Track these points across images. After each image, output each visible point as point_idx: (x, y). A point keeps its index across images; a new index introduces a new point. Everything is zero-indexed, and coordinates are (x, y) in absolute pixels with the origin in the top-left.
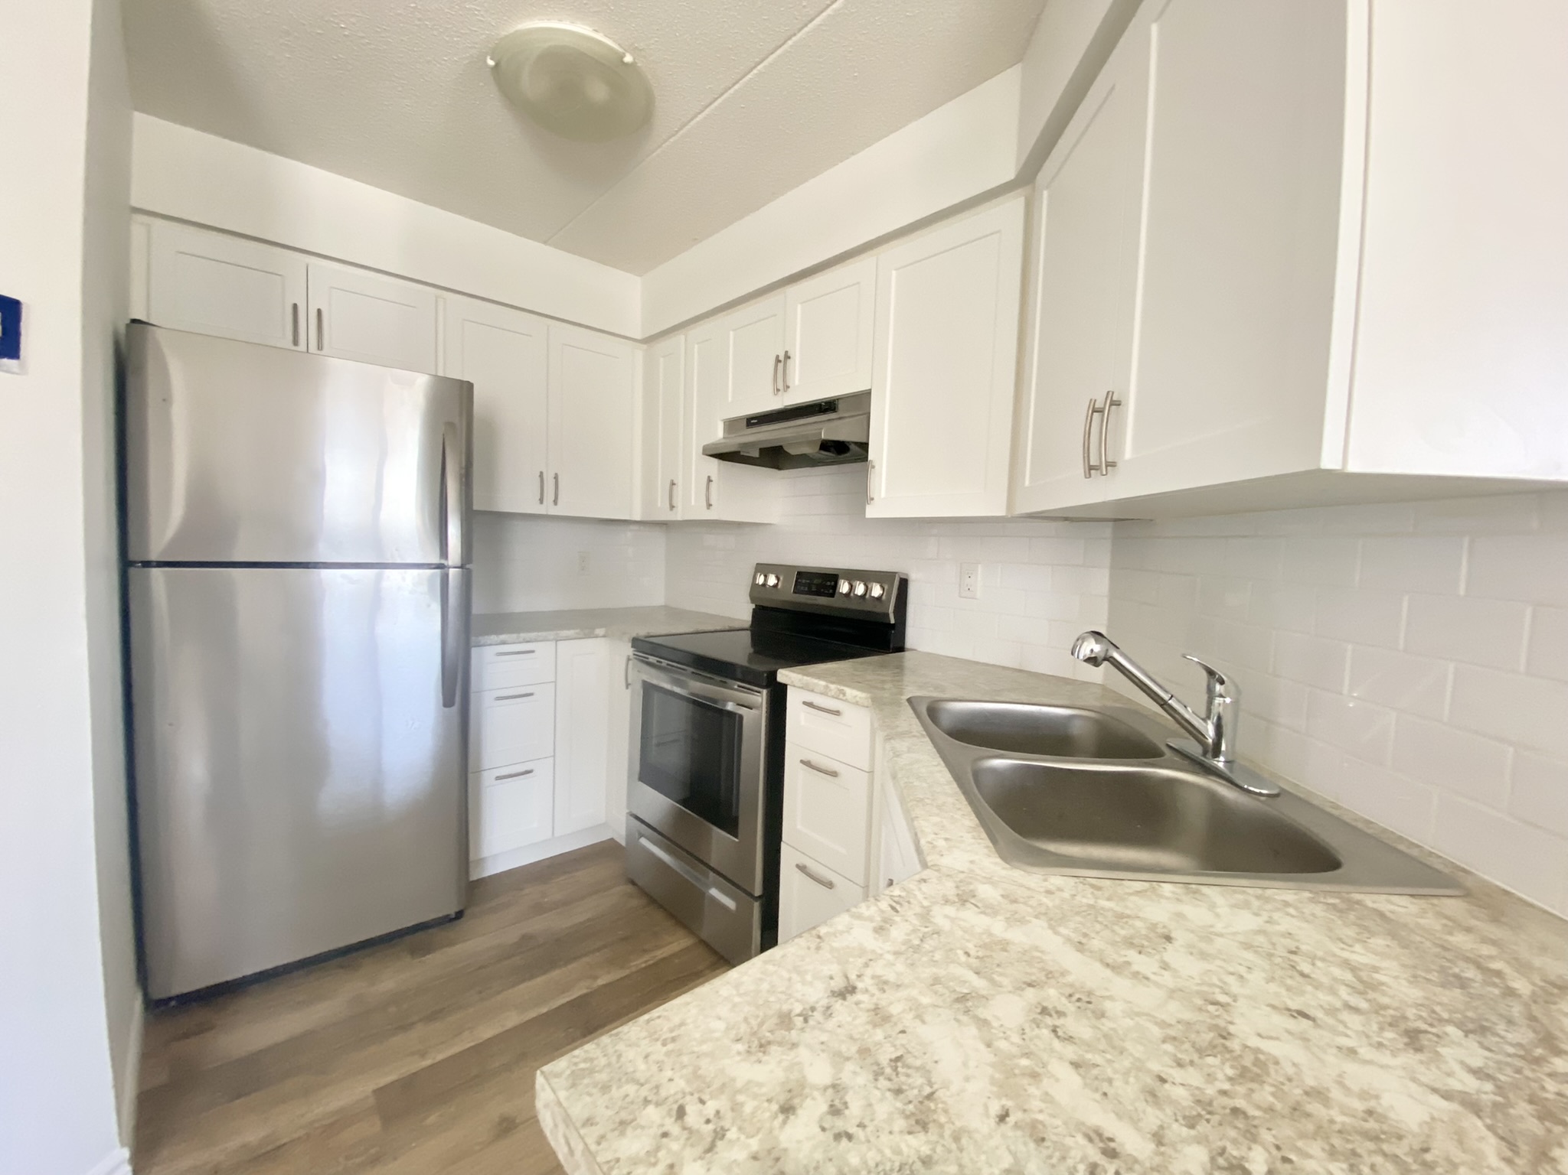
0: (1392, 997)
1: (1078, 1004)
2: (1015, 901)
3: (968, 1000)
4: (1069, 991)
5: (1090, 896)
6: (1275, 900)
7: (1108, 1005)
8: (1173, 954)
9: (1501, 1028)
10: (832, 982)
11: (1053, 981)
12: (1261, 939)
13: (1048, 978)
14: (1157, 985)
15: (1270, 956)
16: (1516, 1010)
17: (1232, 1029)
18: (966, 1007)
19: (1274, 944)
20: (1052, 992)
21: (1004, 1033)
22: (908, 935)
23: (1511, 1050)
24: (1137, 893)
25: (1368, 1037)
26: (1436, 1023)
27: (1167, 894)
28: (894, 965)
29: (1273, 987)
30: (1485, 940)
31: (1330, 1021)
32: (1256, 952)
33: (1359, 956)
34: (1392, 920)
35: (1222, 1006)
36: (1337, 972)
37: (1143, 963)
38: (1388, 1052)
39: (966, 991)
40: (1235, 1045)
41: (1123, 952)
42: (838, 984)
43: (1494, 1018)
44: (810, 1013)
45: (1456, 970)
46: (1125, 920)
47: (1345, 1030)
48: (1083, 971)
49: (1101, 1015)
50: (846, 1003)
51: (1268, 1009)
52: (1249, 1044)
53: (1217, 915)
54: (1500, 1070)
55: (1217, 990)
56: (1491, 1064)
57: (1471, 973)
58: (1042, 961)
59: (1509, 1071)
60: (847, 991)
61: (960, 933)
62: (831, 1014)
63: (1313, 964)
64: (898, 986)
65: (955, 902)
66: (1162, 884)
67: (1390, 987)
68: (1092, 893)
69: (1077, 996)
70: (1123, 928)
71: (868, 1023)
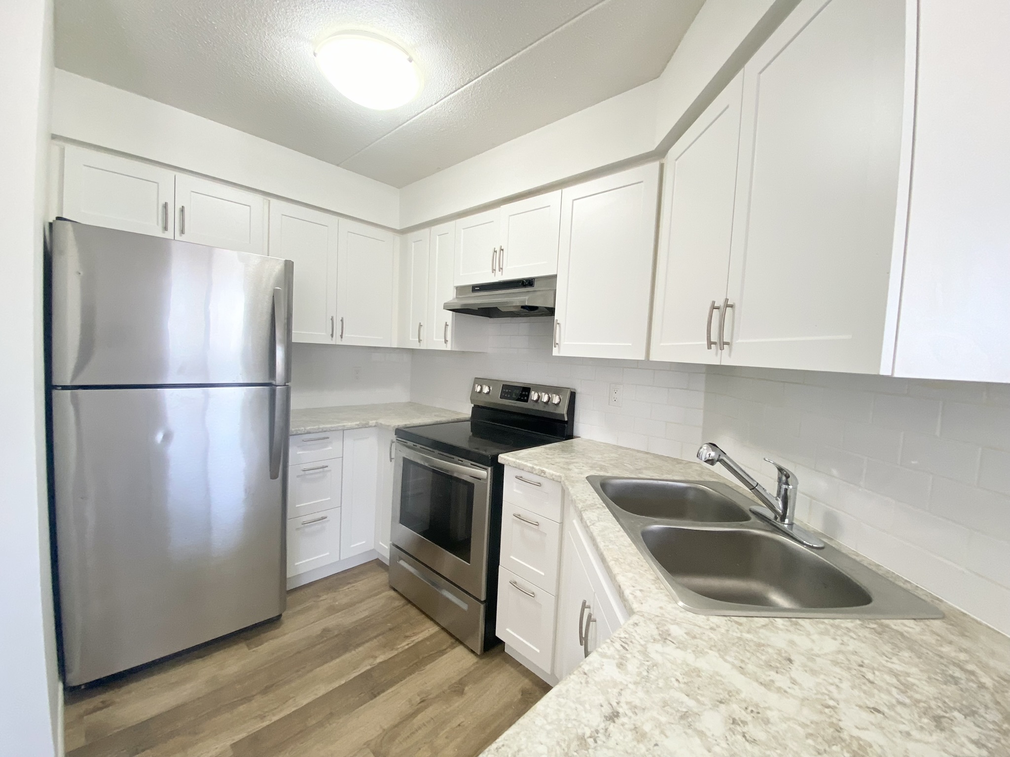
0: (921, 694)
1: (752, 714)
2: (694, 637)
3: (688, 717)
4: (744, 705)
5: (737, 630)
6: (842, 628)
7: (769, 713)
8: (796, 672)
9: (982, 711)
10: (602, 708)
11: (733, 698)
12: (841, 657)
13: (730, 696)
14: (794, 697)
15: (849, 669)
16: (988, 697)
17: (841, 724)
18: (689, 722)
19: (849, 660)
20: (735, 706)
21: (716, 740)
22: (638, 668)
23: (991, 726)
24: (764, 626)
25: (915, 723)
26: (948, 711)
27: (781, 627)
28: (637, 692)
29: (856, 692)
30: (961, 650)
31: (892, 713)
32: (841, 667)
33: (897, 666)
34: (908, 638)
35: (832, 708)
36: (887, 677)
37: (781, 681)
38: (927, 733)
39: (685, 710)
40: (845, 735)
41: (768, 673)
42: (607, 710)
43: (978, 705)
44: (596, 735)
45: (951, 672)
46: (762, 648)
47: (902, 720)
48: (749, 690)
49: (767, 722)
50: (616, 725)
51: (857, 708)
52: (854, 734)
53: (813, 641)
54: (988, 740)
55: (827, 697)
56: (983, 737)
57: (958, 673)
58: (723, 684)
59: (993, 741)
60: (613, 716)
61: (669, 665)
62: (609, 735)
63: (874, 673)
64: (644, 709)
65: (659, 640)
66: (776, 619)
67: (918, 687)
68: (738, 629)
69: (750, 709)
70: (762, 654)
71: (633, 739)
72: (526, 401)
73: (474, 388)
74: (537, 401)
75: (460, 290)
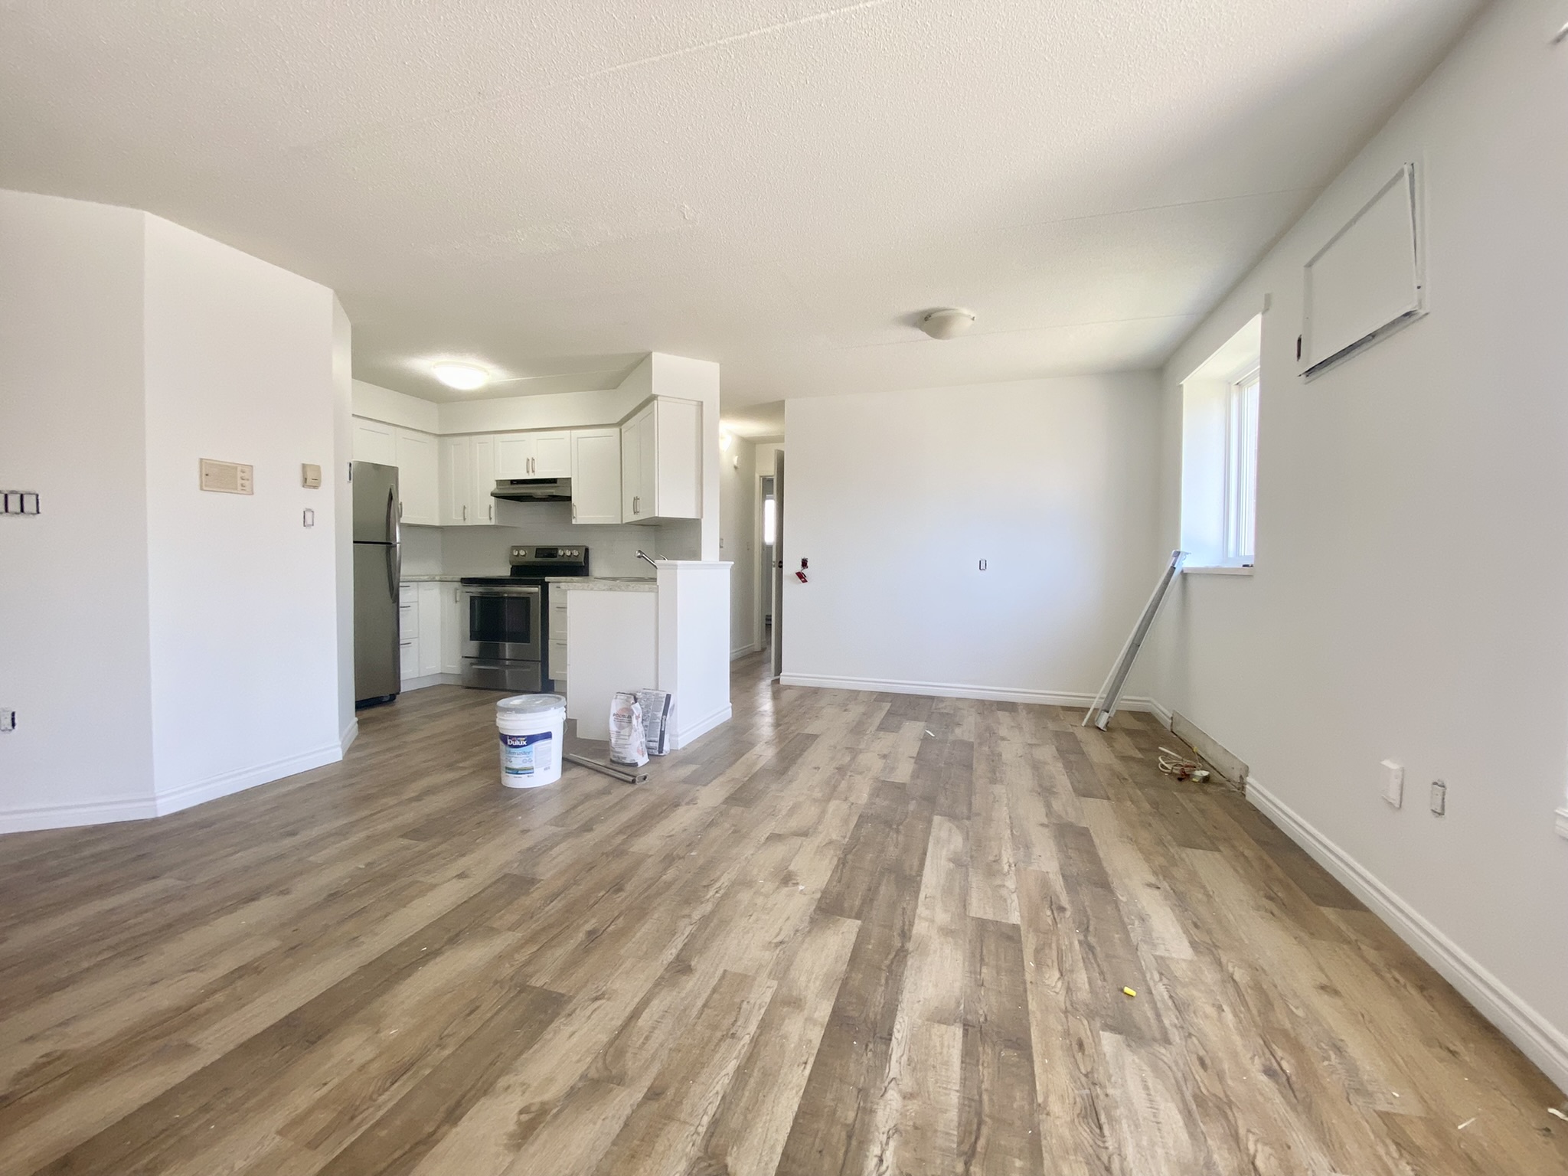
72: (556, 557)
73: (512, 553)
74: (563, 556)
75: (500, 483)
